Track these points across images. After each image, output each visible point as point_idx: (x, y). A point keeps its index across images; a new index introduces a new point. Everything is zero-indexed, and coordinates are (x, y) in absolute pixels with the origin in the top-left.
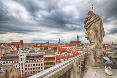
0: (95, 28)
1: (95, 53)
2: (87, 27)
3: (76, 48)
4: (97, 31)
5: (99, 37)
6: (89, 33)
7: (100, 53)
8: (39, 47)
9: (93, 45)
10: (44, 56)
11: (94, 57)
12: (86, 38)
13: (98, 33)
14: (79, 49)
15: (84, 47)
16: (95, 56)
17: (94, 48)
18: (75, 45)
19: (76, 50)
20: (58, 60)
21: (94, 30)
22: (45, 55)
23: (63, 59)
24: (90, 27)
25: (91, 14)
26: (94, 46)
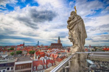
0: (78, 29)
1: (78, 57)
2: (71, 28)
3: (57, 51)
4: (80, 32)
5: (82, 39)
6: (73, 34)
7: (83, 55)
8: (8, 51)
9: (76, 47)
10: (16, 63)
11: (78, 61)
12: (70, 39)
13: (81, 35)
14: (60, 52)
15: (65, 50)
16: (79, 59)
17: (78, 50)
18: (56, 48)
19: (57, 53)
20: (35, 67)
21: (77, 31)
22: (17, 61)
23: (42, 64)
24: (73, 27)
25: (74, 14)
26: (78, 48)
